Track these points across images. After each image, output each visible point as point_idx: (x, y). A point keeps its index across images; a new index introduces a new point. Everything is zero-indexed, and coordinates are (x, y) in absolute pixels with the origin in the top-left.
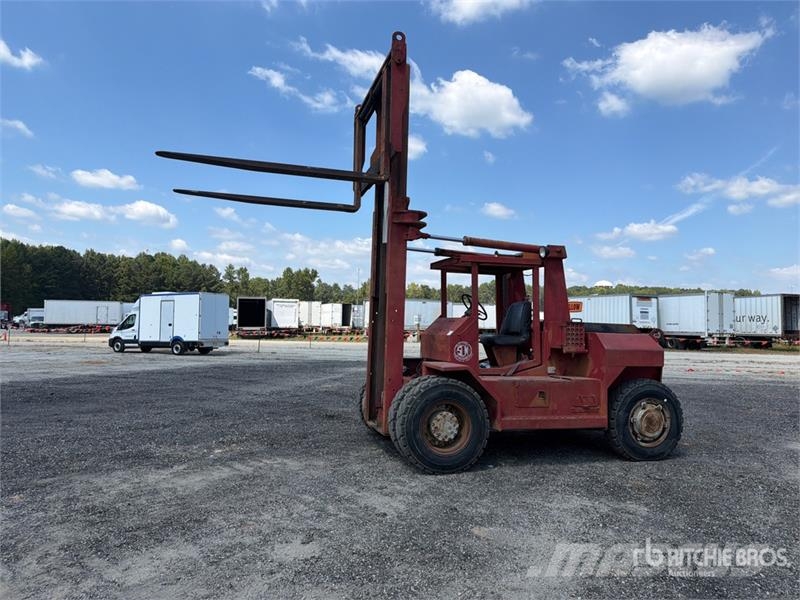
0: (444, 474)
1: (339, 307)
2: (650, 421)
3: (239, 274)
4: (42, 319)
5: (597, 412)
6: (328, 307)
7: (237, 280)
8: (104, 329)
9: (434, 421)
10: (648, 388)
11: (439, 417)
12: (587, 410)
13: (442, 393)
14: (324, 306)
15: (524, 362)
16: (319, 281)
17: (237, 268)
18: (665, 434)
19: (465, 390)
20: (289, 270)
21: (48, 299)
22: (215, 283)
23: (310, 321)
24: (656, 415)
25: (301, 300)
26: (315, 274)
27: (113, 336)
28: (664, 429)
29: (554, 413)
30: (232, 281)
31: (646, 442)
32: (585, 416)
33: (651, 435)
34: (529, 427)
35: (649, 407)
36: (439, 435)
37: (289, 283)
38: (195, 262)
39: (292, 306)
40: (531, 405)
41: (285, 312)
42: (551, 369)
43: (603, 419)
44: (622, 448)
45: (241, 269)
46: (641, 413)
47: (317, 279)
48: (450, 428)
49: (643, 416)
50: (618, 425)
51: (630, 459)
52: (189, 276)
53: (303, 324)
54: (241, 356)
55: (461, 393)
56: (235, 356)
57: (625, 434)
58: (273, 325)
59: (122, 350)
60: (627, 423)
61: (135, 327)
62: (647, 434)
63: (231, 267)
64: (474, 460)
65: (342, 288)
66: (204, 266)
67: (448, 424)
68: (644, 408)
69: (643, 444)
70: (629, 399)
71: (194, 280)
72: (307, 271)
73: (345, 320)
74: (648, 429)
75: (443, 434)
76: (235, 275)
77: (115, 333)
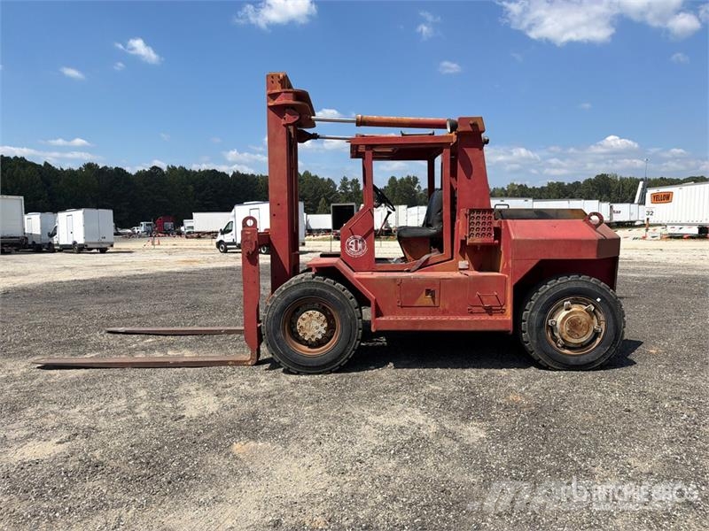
0: (309, 374)
2: (574, 325)
3: (352, 184)
4: (192, 227)
5: (503, 312)
6: (414, 209)
7: (350, 190)
8: (213, 234)
9: (299, 320)
10: (573, 285)
11: (304, 315)
12: (489, 311)
13: (305, 291)
14: (410, 209)
15: (433, 255)
17: (350, 180)
18: (598, 340)
19: (331, 288)
20: (393, 178)
21: (195, 212)
22: (332, 194)
23: (397, 223)
24: (584, 318)
27: (218, 239)
28: (596, 334)
29: (444, 312)
30: (346, 192)
31: (569, 348)
32: (486, 317)
33: (575, 341)
34: (410, 328)
35: (575, 308)
36: (305, 334)
37: (394, 190)
38: (316, 176)
40: (416, 305)
42: (463, 264)
43: (506, 321)
44: (536, 354)
45: (353, 180)
46: (564, 313)
48: (317, 328)
49: (564, 318)
50: (530, 328)
51: (547, 368)
52: (311, 188)
53: (391, 226)
55: (327, 291)
57: (541, 339)
59: (225, 251)
60: (544, 326)
61: (233, 232)
62: (570, 339)
63: (345, 179)
64: (343, 361)
66: (323, 179)
67: (315, 324)
68: (568, 309)
69: (566, 351)
70: (546, 298)
71: (315, 192)
72: (409, 178)
74: (571, 333)
75: (311, 333)
76: (349, 186)
77: (220, 237)
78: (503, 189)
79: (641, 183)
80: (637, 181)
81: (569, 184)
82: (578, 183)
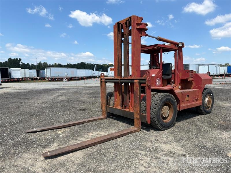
1: (35, 71)
16: (22, 62)
20: (10, 58)
23: (25, 75)
25: (22, 69)
26: (20, 60)
39: (19, 71)
40: (185, 100)
41: (16, 73)
43: (201, 102)
47: (21, 62)
48: (167, 112)
49: (208, 100)
54: (7, 89)
56: (4, 89)
57: (204, 107)
58: (12, 78)
60: (204, 103)
65: (30, 65)
68: (207, 98)
69: (207, 109)
70: (205, 95)
72: (17, 59)
73: (38, 75)
74: (209, 104)
75: (165, 115)
78: (52, 65)
79: (95, 65)
80: (94, 65)
81: (73, 64)
82: (75, 64)
